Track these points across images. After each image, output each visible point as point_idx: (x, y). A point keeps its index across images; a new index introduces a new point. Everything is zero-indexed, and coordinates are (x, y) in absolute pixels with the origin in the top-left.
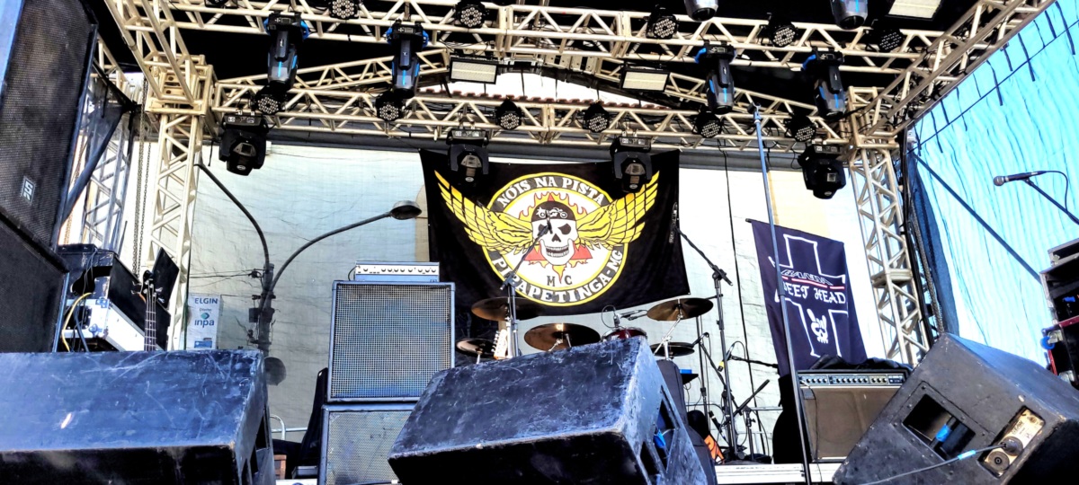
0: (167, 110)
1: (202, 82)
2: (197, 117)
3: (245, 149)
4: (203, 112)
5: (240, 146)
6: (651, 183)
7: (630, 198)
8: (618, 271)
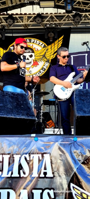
6: (60, 39)
7: (53, 45)
8: (47, 69)
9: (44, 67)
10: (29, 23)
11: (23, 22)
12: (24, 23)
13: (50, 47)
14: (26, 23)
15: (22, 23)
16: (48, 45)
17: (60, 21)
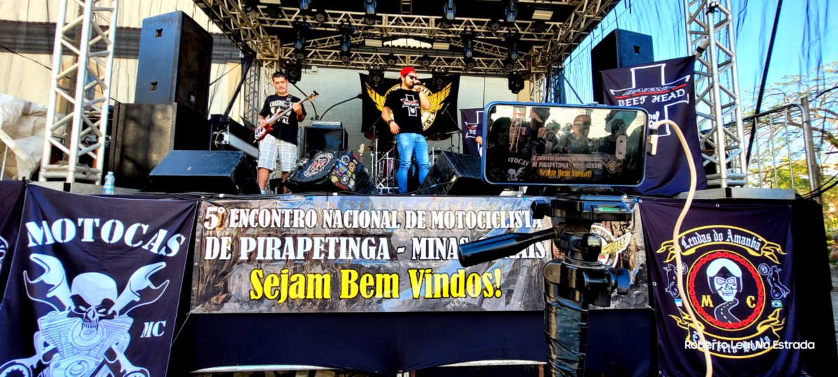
0: (265, 58)
1: (276, 47)
2: (277, 61)
3: (293, 74)
4: (277, 59)
5: (291, 73)
6: (447, 87)
7: (439, 93)
8: (432, 122)
9: (430, 119)
10: (412, 65)
11: (405, 62)
12: (406, 65)
13: (436, 95)
14: (409, 65)
15: (404, 65)
16: (434, 92)
17: (449, 65)
